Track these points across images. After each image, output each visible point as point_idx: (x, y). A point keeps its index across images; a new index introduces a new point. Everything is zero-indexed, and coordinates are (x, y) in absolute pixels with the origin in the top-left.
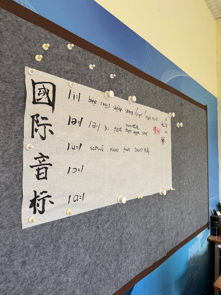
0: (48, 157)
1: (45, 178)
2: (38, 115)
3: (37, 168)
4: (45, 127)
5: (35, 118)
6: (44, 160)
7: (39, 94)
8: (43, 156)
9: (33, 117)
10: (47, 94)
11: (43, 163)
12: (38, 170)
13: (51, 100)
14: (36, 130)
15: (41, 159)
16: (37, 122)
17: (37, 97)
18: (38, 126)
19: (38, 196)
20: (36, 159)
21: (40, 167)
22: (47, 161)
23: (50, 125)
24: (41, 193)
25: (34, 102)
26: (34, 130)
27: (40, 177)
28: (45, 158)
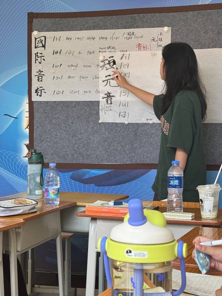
0: (42, 72)
1: (42, 81)
2: (38, 53)
3: (38, 76)
4: (41, 58)
5: (37, 55)
6: (41, 73)
7: (38, 44)
8: (40, 71)
9: (35, 54)
10: (42, 42)
11: (40, 74)
12: (38, 77)
13: (44, 45)
14: (37, 60)
15: (40, 73)
16: (38, 56)
17: (37, 45)
18: (38, 58)
19: (39, 89)
20: (37, 72)
21: (39, 76)
22: (42, 73)
23: (44, 56)
24: (40, 88)
25: (36, 48)
26: (36, 60)
27: (39, 80)
28: (41, 72)
